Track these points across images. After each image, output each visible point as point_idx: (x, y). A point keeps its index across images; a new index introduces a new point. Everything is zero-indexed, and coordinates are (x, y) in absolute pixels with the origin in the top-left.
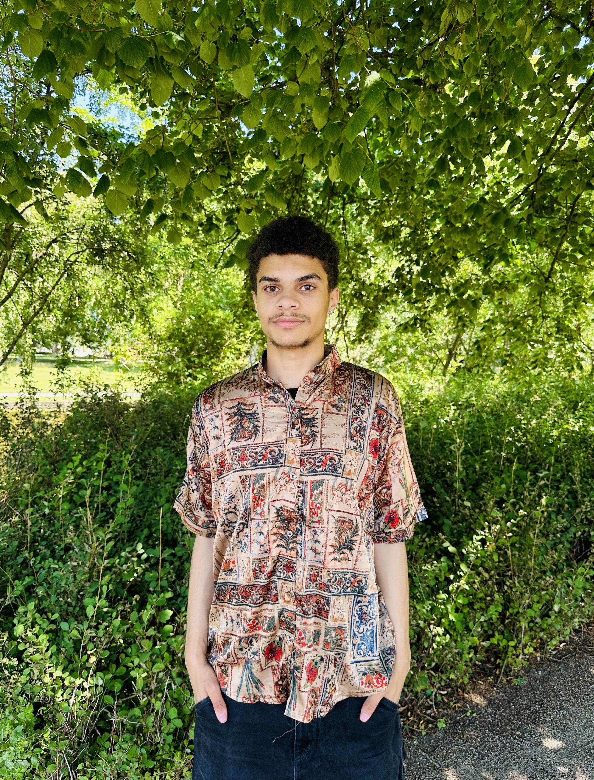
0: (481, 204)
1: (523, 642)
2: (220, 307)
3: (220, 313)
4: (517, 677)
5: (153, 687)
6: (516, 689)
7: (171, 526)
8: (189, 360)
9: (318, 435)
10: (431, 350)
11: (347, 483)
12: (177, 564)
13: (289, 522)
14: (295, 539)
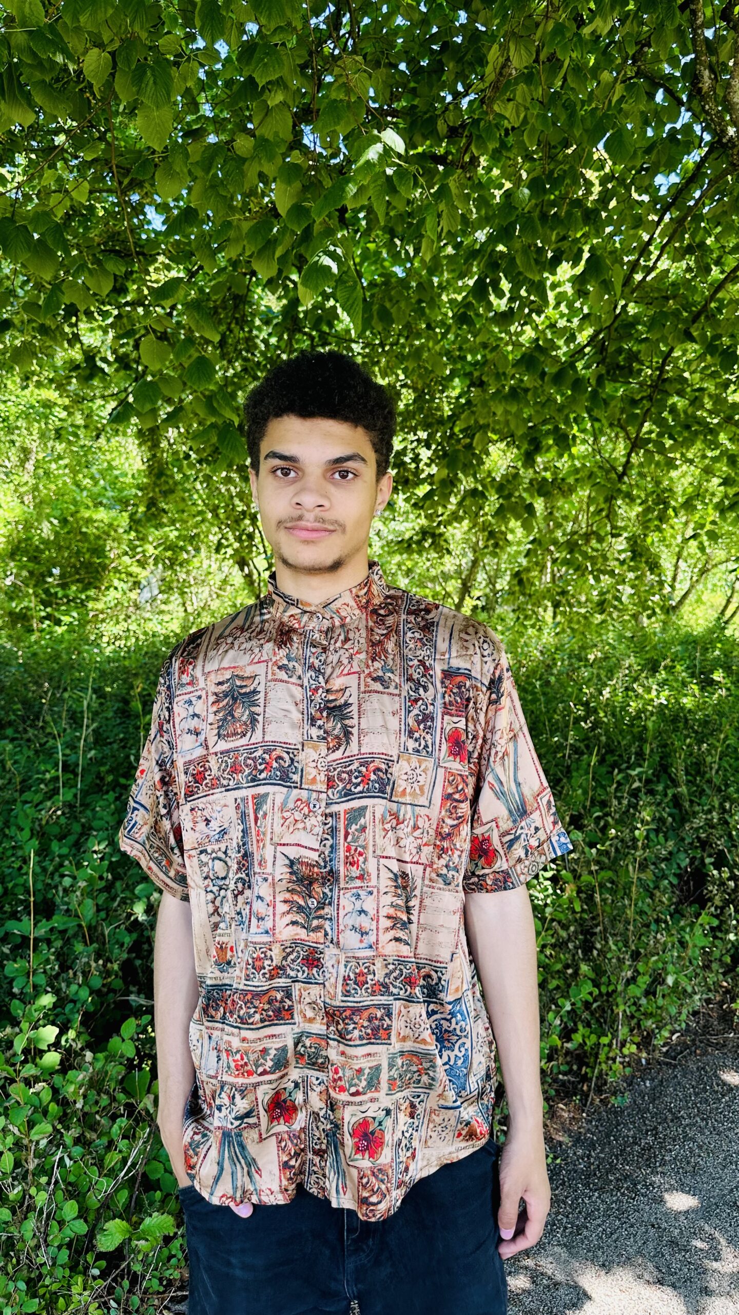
0: (536, 354)
1: (621, 1037)
2: (101, 503)
3: (102, 515)
4: (614, 1094)
5: (31, 1167)
6: (616, 1112)
7: (41, 878)
8: (46, 591)
9: (355, 731)
10: (433, 579)
11: (398, 811)
12: (58, 944)
13: (311, 884)
14: (322, 912)
